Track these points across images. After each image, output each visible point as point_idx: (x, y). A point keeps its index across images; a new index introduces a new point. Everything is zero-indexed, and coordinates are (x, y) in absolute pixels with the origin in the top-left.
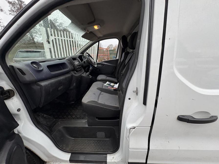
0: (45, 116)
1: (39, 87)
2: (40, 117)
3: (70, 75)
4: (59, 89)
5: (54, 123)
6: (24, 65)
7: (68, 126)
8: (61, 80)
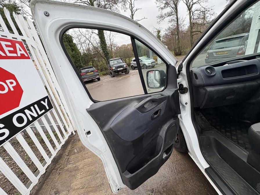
0: (203, 117)
1: (204, 91)
2: (199, 116)
3: (257, 83)
4: (227, 98)
5: (208, 129)
6: (200, 70)
7: (220, 141)
8: (235, 88)
